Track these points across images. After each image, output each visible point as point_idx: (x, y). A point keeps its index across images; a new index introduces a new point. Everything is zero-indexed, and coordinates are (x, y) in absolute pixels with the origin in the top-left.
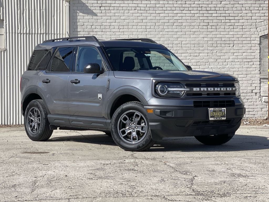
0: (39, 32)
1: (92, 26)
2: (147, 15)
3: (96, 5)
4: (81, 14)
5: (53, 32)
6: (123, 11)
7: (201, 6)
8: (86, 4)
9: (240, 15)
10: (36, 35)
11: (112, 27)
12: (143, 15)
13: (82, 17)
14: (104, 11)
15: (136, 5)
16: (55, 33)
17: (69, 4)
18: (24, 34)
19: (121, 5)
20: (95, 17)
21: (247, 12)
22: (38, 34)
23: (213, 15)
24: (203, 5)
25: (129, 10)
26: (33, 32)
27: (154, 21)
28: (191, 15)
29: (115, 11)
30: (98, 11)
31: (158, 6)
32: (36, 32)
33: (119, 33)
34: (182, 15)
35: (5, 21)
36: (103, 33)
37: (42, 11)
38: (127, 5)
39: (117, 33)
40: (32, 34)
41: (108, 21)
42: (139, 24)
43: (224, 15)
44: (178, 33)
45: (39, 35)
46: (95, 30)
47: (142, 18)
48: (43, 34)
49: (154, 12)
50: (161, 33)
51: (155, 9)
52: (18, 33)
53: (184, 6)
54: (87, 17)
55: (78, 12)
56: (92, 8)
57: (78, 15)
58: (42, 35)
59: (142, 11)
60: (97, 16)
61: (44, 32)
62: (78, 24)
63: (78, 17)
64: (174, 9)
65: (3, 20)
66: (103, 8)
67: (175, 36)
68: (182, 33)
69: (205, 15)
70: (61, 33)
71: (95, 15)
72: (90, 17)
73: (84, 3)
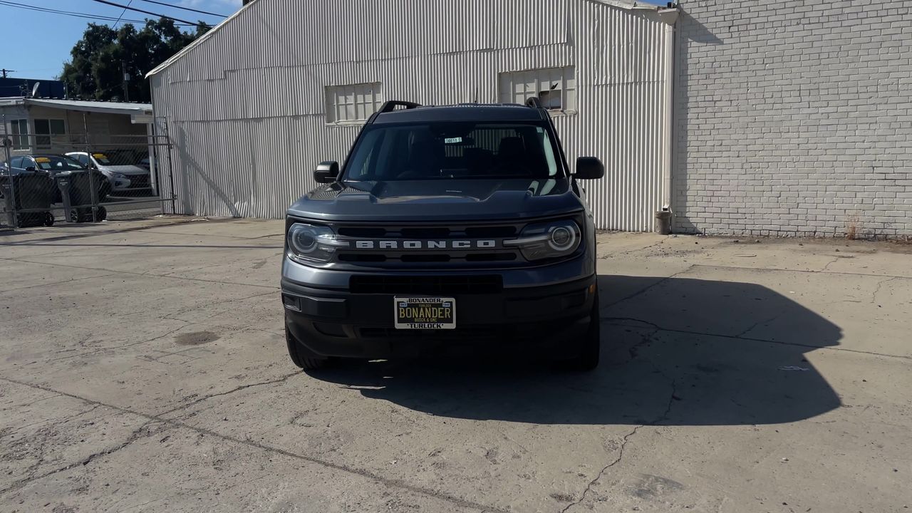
0: (625, 82)
1: (713, 63)
2: (823, 31)
3: (721, 24)
4: (694, 44)
6: (772, 30)
8: (704, 27)
10: (621, 86)
11: (749, 62)
12: (815, 32)
13: (697, 50)
14: (736, 35)
15: (801, 15)
17: (675, 27)
18: (602, 86)
19: (771, 19)
20: (719, 47)
22: (623, 84)
25: (785, 26)
26: (617, 82)
27: (837, 42)
29: (758, 32)
30: (726, 35)
31: (847, 11)
32: (621, 82)
33: (765, 72)
35: (576, 69)
36: (732, 75)
37: (630, 45)
38: (782, 18)
39: (759, 73)
40: (615, 84)
41: (743, 51)
42: (805, 51)
44: (891, 63)
45: (625, 87)
46: (718, 70)
47: (811, 38)
48: (632, 83)
49: (839, 24)
51: (841, 18)
52: (594, 86)
54: (705, 48)
55: (690, 40)
56: (715, 31)
57: (689, 46)
59: (811, 27)
60: (722, 43)
61: (634, 80)
62: (689, 61)
63: (690, 50)
64: (884, 13)
65: (574, 66)
66: (736, 29)
67: (884, 69)
68: (900, 62)
71: (720, 42)
72: (710, 47)
73: (700, 24)
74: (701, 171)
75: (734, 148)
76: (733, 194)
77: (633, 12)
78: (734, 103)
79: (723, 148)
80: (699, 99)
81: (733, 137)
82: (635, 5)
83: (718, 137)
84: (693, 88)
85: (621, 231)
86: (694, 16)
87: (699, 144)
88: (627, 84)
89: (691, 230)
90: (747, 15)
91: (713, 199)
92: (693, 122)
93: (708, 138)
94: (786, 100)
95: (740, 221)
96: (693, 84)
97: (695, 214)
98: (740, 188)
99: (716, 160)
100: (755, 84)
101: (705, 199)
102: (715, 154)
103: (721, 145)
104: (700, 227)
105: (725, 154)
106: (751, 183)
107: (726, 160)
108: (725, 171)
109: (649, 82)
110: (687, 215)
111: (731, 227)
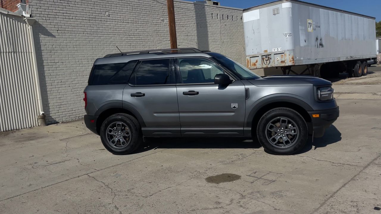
0: (7, 51)
1: (53, 45)
2: (92, 37)
3: (54, 29)
4: (42, 36)
5: (20, 51)
6: (75, 34)
7: (125, 32)
8: (46, 28)
9: (147, 39)
10: (5, 54)
11: (68, 47)
12: (90, 37)
13: (44, 39)
14: (61, 34)
15: (84, 30)
16: (22, 51)
17: (33, 27)
19: (73, 30)
20: (55, 39)
21: (151, 37)
22: (6, 52)
23: (133, 38)
24: (127, 32)
25: (79, 34)
27: (97, 42)
28: (120, 38)
29: (69, 34)
30: (57, 34)
31: (99, 31)
32: (5, 51)
33: (74, 51)
34: (115, 38)
36: (62, 51)
37: (8, 32)
38: (78, 30)
39: (72, 51)
41: (65, 42)
42: (88, 44)
43: (139, 39)
45: (7, 54)
46: (55, 49)
47: (89, 40)
48: (11, 52)
49: (97, 35)
50: (103, 51)
53: (115, 31)
54: (48, 38)
55: (40, 34)
56: (51, 32)
57: (40, 37)
58: (10, 54)
59: (88, 35)
60: (55, 37)
61: (12, 51)
62: (41, 44)
63: (41, 39)
64: (109, 33)
66: (60, 32)
69: (128, 38)
70: (27, 51)
71: (54, 36)
72: (50, 38)
73: (44, 27)
74: (54, 94)
75: (67, 83)
76: (69, 103)
77: (7, 15)
78: (64, 64)
79: (63, 83)
80: (48, 61)
81: (66, 78)
82: (8, 12)
83: (60, 79)
84: (45, 56)
85: (16, 129)
86: (41, 23)
87: (51, 82)
88: (9, 52)
89: (53, 122)
90: (64, 27)
91: (61, 106)
92: (47, 72)
93: (55, 79)
94: (84, 63)
95: (74, 114)
96: (45, 55)
97: (54, 114)
98: (72, 100)
99: (60, 89)
100: (71, 56)
101: (58, 107)
102: (59, 86)
103: (61, 82)
104: (57, 120)
105: (63, 86)
106: (76, 97)
107: (65, 88)
108: (65, 93)
109: (22, 52)
110: (51, 115)
111: (71, 117)
